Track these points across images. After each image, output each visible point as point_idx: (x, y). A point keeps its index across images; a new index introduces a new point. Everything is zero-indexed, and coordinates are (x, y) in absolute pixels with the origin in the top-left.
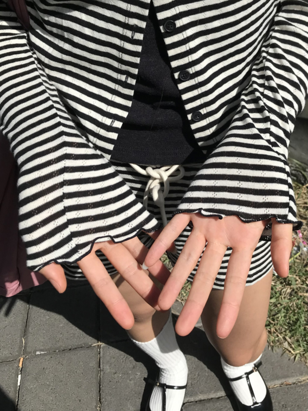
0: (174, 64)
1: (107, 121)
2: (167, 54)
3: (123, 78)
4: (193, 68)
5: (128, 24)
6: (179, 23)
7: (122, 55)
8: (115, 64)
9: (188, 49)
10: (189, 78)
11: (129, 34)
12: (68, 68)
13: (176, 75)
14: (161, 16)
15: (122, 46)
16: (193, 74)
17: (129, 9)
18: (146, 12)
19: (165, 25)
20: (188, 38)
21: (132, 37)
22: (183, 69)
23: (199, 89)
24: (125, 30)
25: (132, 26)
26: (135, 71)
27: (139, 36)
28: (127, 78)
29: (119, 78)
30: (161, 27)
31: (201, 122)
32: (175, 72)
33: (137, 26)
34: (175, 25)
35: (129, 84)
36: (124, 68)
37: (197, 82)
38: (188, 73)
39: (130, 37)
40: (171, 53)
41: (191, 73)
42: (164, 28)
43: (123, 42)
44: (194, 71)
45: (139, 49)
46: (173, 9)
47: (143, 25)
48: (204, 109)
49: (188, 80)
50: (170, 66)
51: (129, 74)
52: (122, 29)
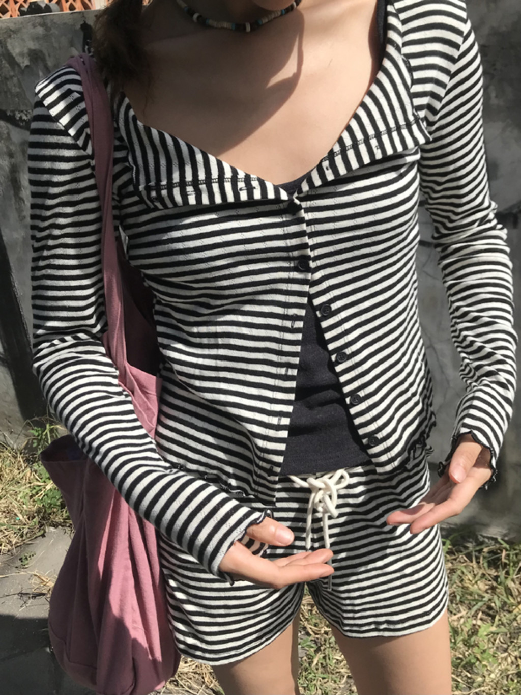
0: (331, 347)
1: (274, 420)
2: (324, 337)
3: (282, 371)
4: (349, 349)
5: (287, 315)
6: (334, 306)
7: (282, 347)
8: (274, 358)
9: (343, 330)
10: (346, 359)
11: (288, 324)
12: (222, 374)
13: (333, 358)
14: (317, 302)
15: (282, 337)
16: (350, 354)
17: (287, 301)
18: (305, 300)
19: (322, 309)
20: (342, 320)
21: (292, 327)
22: (339, 350)
23: (356, 370)
24: (285, 322)
25: (292, 316)
26: (296, 360)
27: (299, 324)
28: (287, 371)
29: (279, 373)
30: (318, 313)
31: (360, 405)
32: (332, 355)
33: (296, 315)
34: (330, 308)
35: (290, 376)
36: (284, 359)
37: (353, 363)
38: (345, 353)
39: (290, 327)
40: (328, 336)
41: (348, 353)
42: (320, 313)
43: (282, 333)
44: (350, 352)
45: (299, 336)
46: (327, 294)
47: (302, 312)
48: (362, 391)
49: (345, 361)
50: (327, 349)
51: (289, 366)
52: (281, 321)
